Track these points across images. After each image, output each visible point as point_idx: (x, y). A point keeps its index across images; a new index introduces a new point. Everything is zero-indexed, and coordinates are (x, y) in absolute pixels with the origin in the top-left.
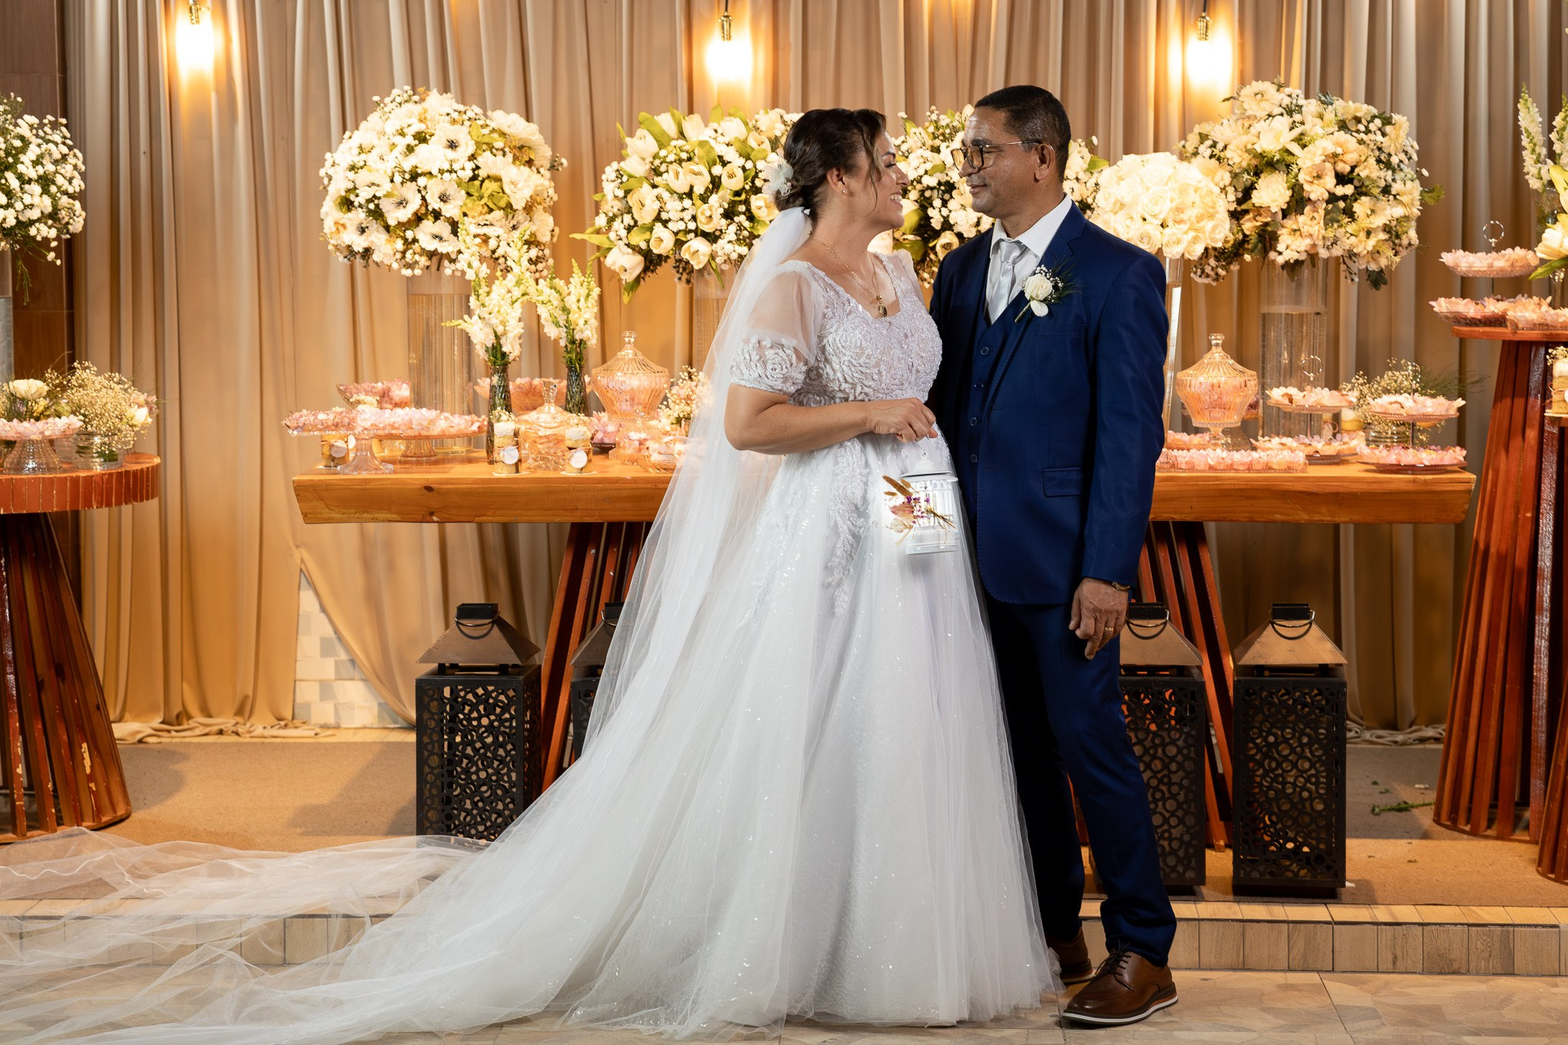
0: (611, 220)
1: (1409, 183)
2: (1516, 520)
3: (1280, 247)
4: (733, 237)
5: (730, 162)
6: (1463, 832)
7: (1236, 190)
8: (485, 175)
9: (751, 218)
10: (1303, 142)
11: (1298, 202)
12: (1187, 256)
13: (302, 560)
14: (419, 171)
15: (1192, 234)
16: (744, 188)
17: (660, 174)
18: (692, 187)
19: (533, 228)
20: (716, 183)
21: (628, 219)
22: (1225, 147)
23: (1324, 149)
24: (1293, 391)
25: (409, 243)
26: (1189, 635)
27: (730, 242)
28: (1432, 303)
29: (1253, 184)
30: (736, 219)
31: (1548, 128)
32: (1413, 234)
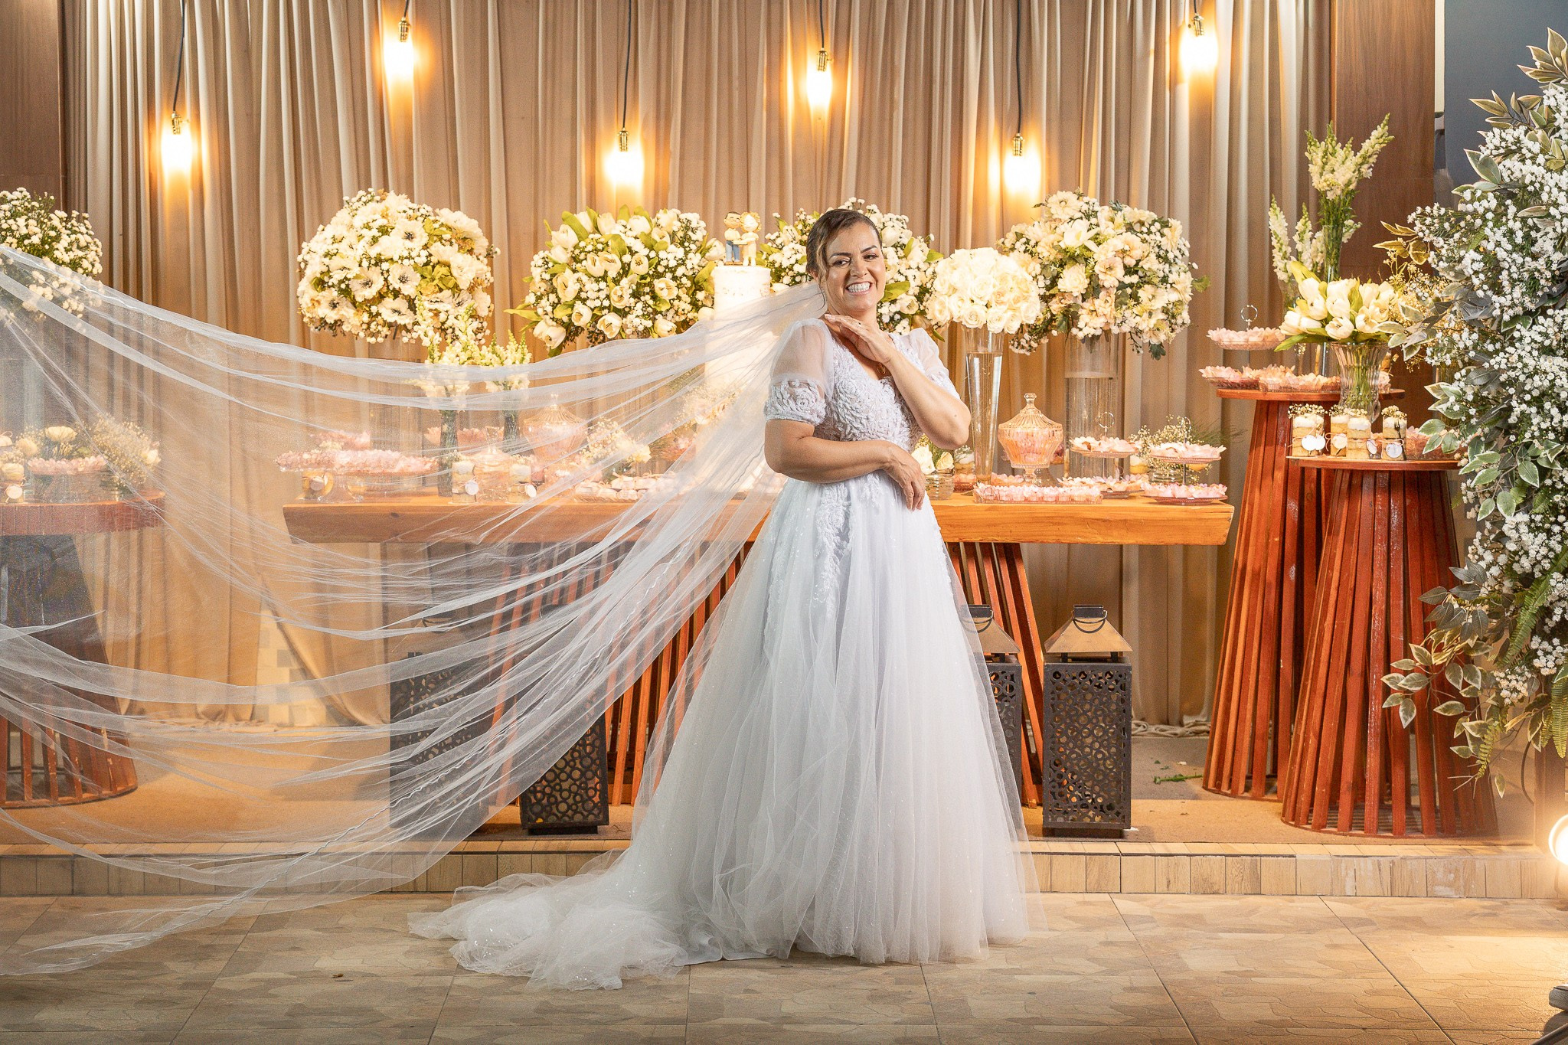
0: (539, 298)
1: (1182, 274)
2: (1267, 544)
3: (1081, 324)
4: (640, 313)
5: (637, 252)
6: (1226, 795)
7: (1045, 278)
8: (436, 261)
9: (654, 297)
10: (1099, 240)
11: (1094, 289)
12: (1006, 331)
13: (263, 583)
14: (383, 258)
15: (1010, 313)
16: (648, 274)
17: (580, 261)
18: (606, 272)
19: (475, 305)
20: (625, 270)
21: (552, 297)
22: (1037, 243)
23: (1115, 246)
24: (1091, 440)
25: (373, 316)
26: (1008, 629)
27: (637, 316)
28: (1201, 371)
29: (1058, 273)
30: (642, 298)
31: (1291, 232)
32: (1186, 315)
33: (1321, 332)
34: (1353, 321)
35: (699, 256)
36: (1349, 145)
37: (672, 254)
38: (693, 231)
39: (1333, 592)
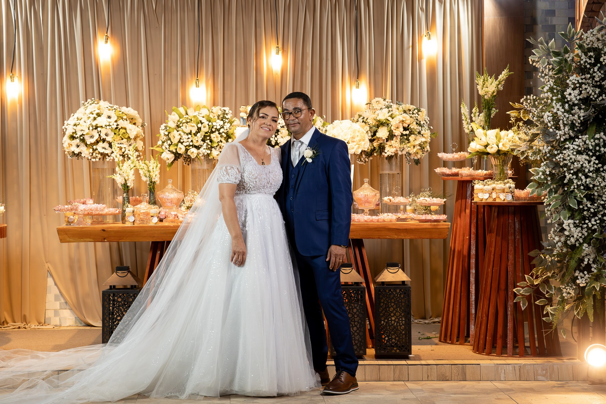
0: (163, 142)
1: (426, 131)
2: (464, 239)
3: (386, 151)
4: (205, 147)
5: (203, 123)
6: (449, 343)
7: (371, 132)
8: (120, 127)
9: (211, 141)
10: (392, 117)
11: (391, 136)
12: (356, 153)
13: (48, 267)
14: (98, 126)
15: (357, 146)
16: (208, 132)
17: (180, 127)
18: (191, 131)
19: (137, 145)
20: (199, 129)
21: (169, 142)
22: (367, 119)
23: (399, 119)
24: (391, 198)
25: (94, 150)
26: (358, 272)
27: (204, 149)
28: (435, 170)
29: (377, 130)
30: (206, 141)
31: (471, 113)
32: (428, 147)
33: (485, 150)
34: (498, 146)
35: (229, 124)
36: (493, 77)
37: (218, 124)
38: (227, 114)
39: (492, 256)
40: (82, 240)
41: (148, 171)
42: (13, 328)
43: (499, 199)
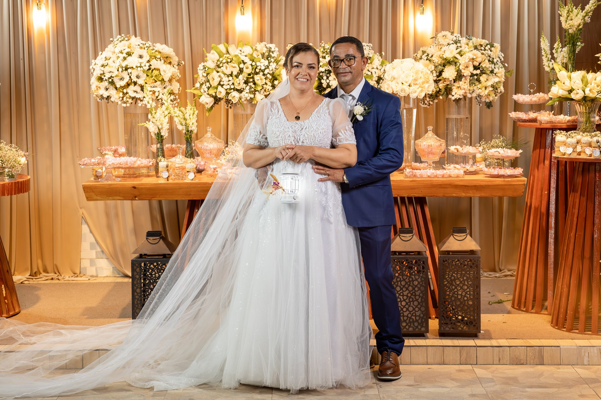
0: (202, 85)
1: (500, 69)
2: (542, 194)
3: (453, 93)
4: (248, 91)
5: (246, 63)
6: (523, 311)
7: (436, 72)
8: (153, 68)
9: (255, 84)
10: (461, 54)
11: (459, 77)
12: (419, 97)
13: (83, 213)
14: (128, 67)
15: (420, 89)
16: (252, 73)
17: (220, 67)
18: (232, 72)
19: (172, 88)
20: (241, 71)
21: (208, 84)
22: (432, 56)
23: (469, 57)
24: (458, 147)
25: (125, 94)
26: (421, 238)
28: (510, 114)
29: (443, 70)
30: (249, 84)
31: (552, 48)
32: (502, 88)
33: (569, 96)
34: (584, 91)
35: (275, 64)
36: (579, 7)
37: (262, 64)
38: (273, 52)
39: (575, 219)
40: (110, 198)
41: (184, 119)
42: (46, 279)
43: (584, 154)
